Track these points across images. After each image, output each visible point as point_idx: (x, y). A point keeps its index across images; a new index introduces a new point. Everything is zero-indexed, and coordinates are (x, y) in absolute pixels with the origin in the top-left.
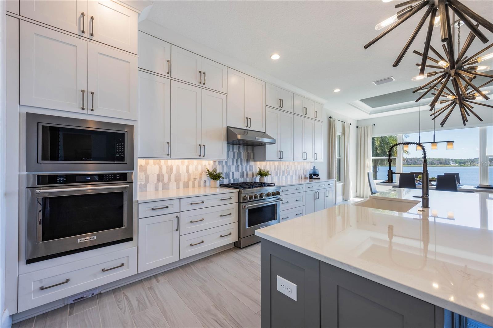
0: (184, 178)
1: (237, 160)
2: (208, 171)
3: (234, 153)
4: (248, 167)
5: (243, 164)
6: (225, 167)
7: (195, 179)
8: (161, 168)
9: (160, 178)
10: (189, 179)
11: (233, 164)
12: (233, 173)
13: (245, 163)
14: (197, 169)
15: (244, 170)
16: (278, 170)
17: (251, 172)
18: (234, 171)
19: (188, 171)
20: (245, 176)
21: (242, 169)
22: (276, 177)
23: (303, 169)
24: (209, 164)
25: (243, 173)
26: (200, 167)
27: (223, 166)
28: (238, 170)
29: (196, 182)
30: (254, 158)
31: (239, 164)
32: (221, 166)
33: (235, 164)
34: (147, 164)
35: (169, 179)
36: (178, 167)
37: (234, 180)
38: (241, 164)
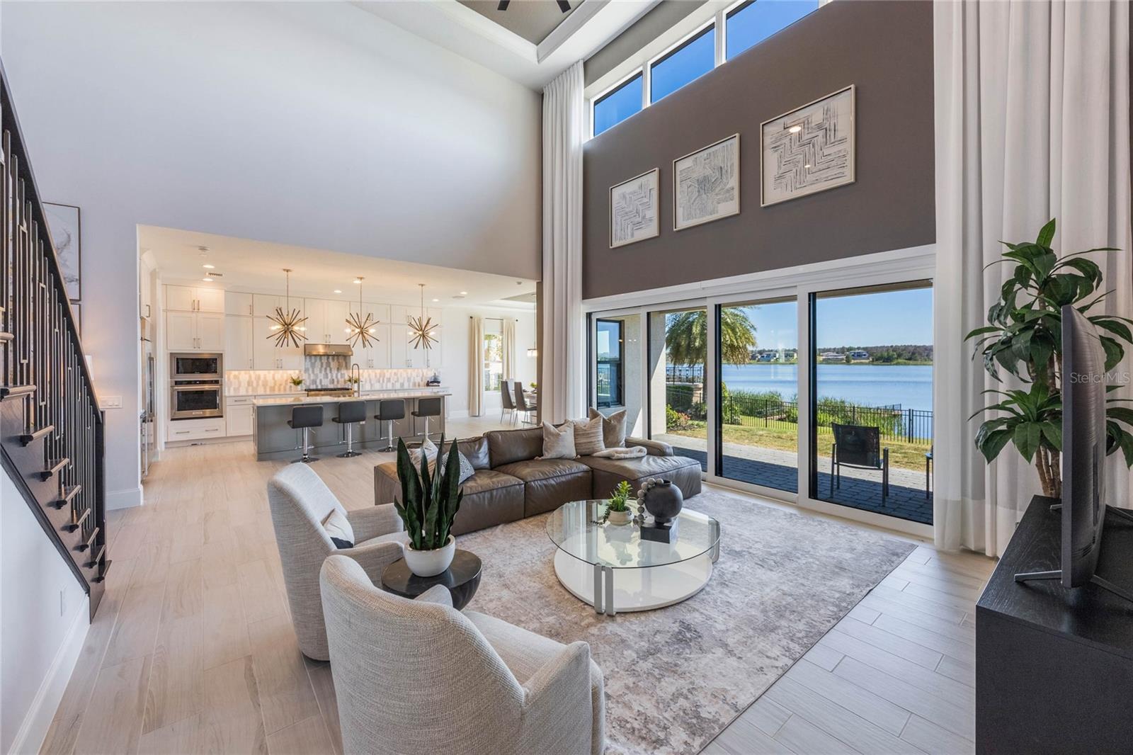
0: (271, 383)
1: (326, 369)
3: (322, 364)
4: (339, 374)
5: (333, 372)
6: (312, 375)
7: (281, 385)
8: (250, 377)
9: (250, 383)
10: (275, 384)
11: (321, 372)
12: (321, 380)
13: (335, 372)
14: (282, 377)
15: (334, 377)
16: (380, 377)
17: (343, 379)
18: (322, 378)
19: (274, 379)
20: (336, 383)
21: (332, 376)
22: (378, 384)
23: (421, 376)
24: (295, 373)
25: (333, 380)
26: (285, 375)
27: (309, 375)
28: (327, 378)
29: (282, 387)
30: (346, 366)
32: (307, 374)
33: (323, 372)
34: (239, 374)
35: (258, 385)
36: (265, 375)
37: (322, 386)
38: (331, 372)
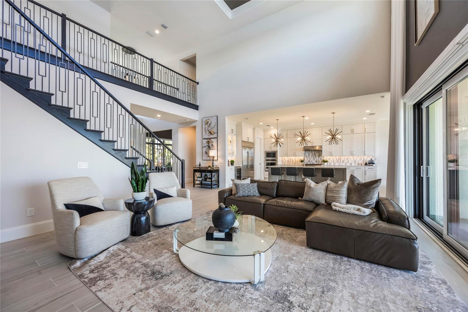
0: (294, 161)
1: (314, 156)
2: (301, 160)
3: (312, 154)
4: (319, 159)
5: (317, 157)
6: (308, 159)
7: (298, 162)
8: (288, 159)
9: (288, 161)
10: (296, 162)
11: (312, 158)
12: (312, 161)
13: (317, 158)
14: (298, 159)
15: (317, 160)
16: (339, 160)
17: (321, 160)
19: (295, 160)
20: (318, 162)
21: (316, 159)
22: (338, 163)
24: (302, 158)
25: (317, 161)
26: (299, 159)
27: (307, 158)
28: (314, 160)
29: (298, 163)
31: (315, 157)
33: (313, 157)
35: (290, 161)
36: (293, 158)
37: (312, 163)
38: (316, 158)
